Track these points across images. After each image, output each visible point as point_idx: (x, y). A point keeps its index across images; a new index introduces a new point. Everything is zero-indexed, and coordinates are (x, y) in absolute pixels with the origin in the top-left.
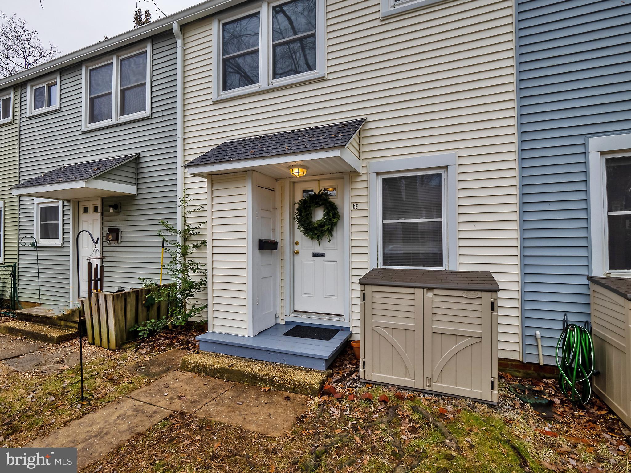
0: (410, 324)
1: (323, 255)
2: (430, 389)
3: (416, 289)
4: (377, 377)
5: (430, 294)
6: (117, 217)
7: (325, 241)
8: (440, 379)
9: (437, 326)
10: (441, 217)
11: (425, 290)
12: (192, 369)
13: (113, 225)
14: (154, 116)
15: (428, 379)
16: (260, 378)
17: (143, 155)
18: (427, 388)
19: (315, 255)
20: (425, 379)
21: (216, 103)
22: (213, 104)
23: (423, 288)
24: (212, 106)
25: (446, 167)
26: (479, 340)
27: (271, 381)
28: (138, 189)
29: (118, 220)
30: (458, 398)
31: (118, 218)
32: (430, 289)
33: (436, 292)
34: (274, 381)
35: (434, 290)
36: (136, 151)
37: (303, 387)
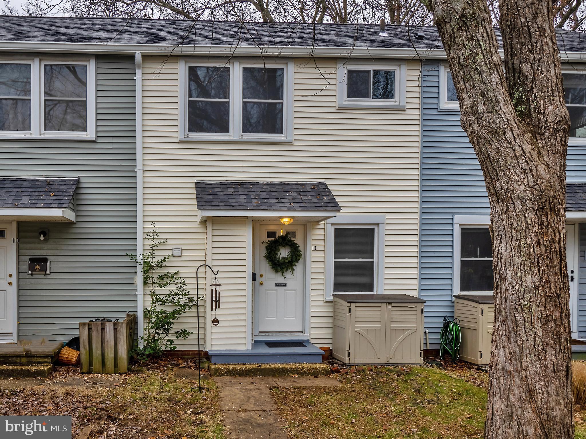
0: (378, 325)
1: (285, 285)
2: (388, 362)
3: (382, 304)
4: (358, 360)
5: (390, 307)
6: (43, 246)
7: (288, 274)
8: (394, 356)
9: (394, 325)
10: (373, 258)
11: (387, 304)
12: (225, 373)
13: (38, 254)
14: (99, 140)
15: (388, 356)
16: (286, 370)
17: (82, 180)
18: (387, 363)
19: (277, 285)
20: (386, 357)
21: (182, 142)
22: (178, 143)
23: (386, 303)
24: (177, 144)
25: (378, 224)
26: (415, 330)
27: (296, 371)
28: (77, 216)
29: (45, 249)
30: (404, 364)
31: (45, 246)
32: (390, 303)
33: (393, 305)
34: (298, 371)
35: (393, 304)
36: (75, 175)
37: (320, 371)
